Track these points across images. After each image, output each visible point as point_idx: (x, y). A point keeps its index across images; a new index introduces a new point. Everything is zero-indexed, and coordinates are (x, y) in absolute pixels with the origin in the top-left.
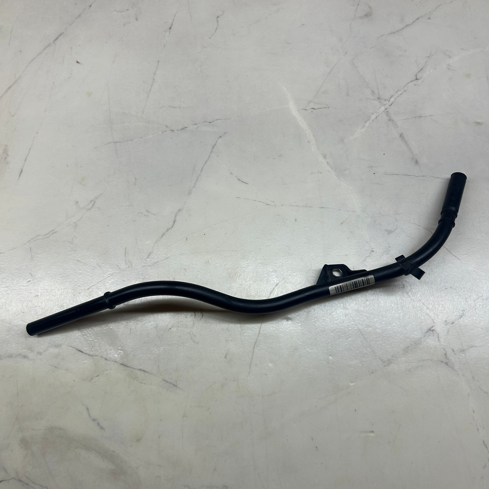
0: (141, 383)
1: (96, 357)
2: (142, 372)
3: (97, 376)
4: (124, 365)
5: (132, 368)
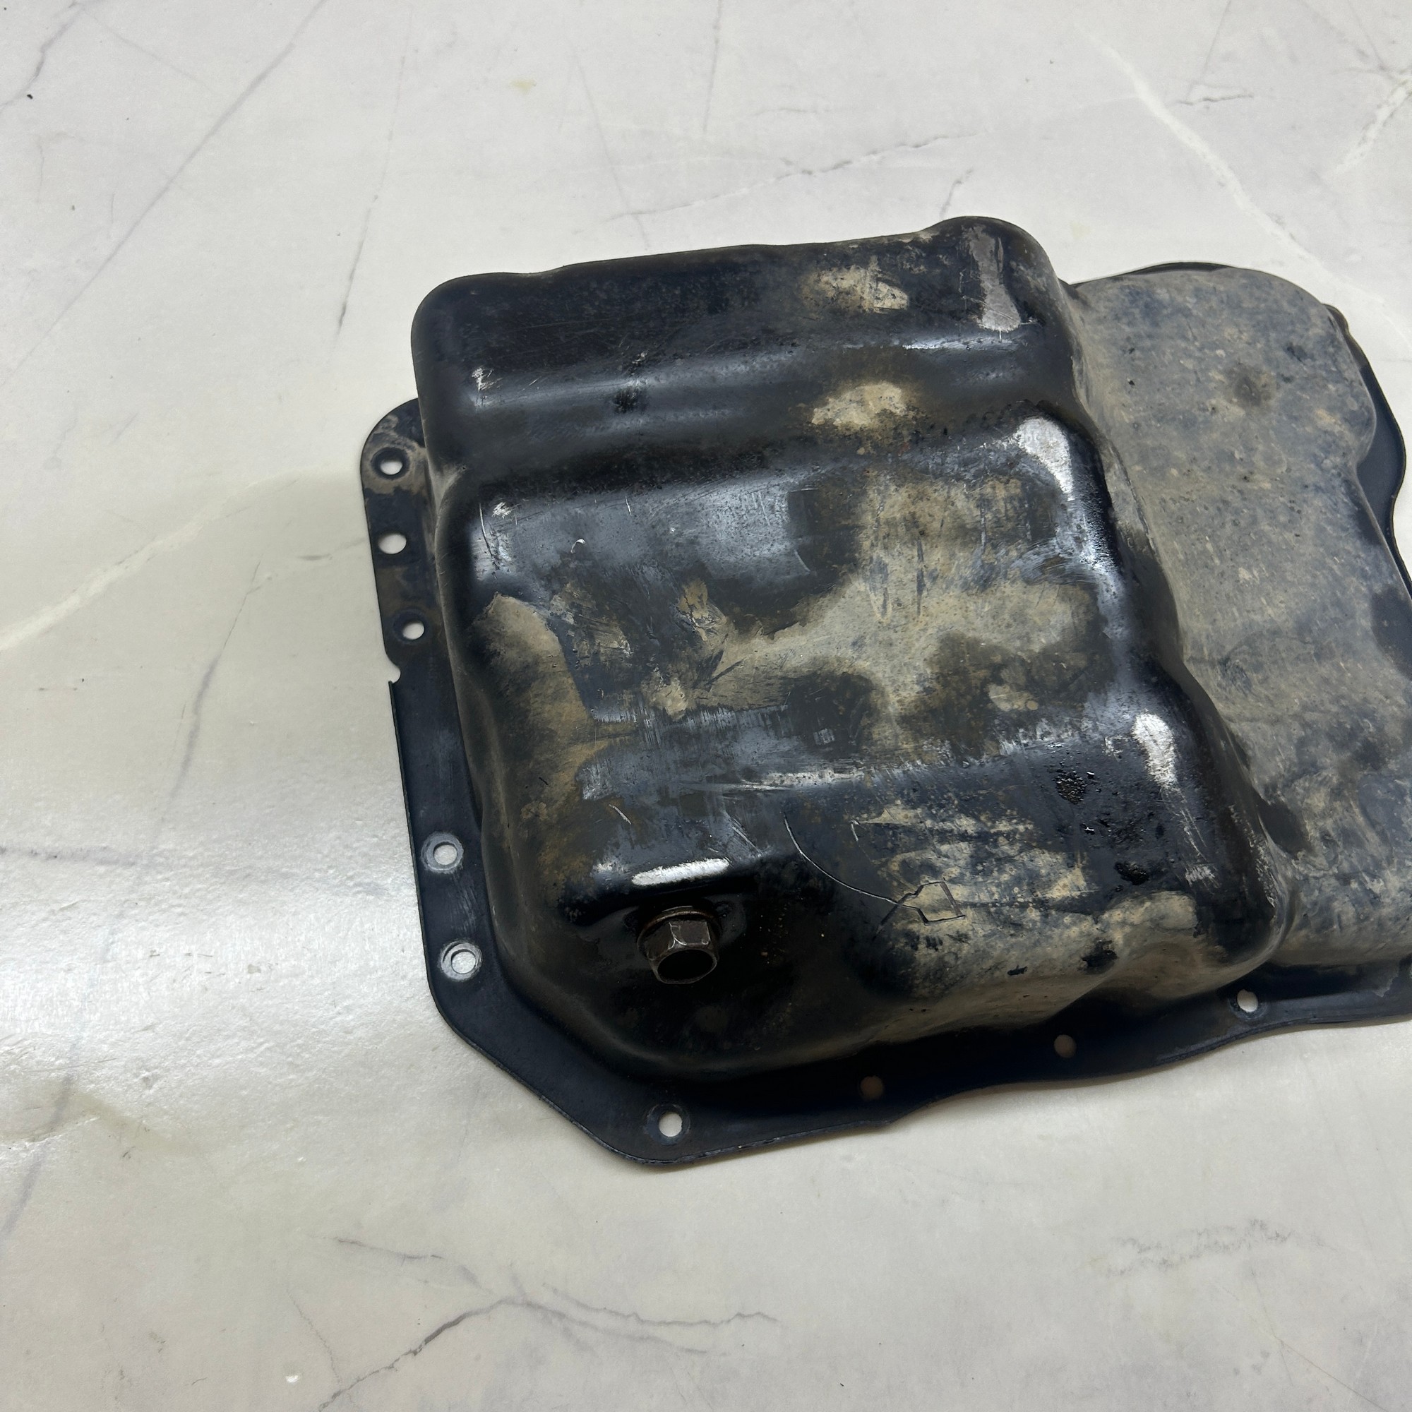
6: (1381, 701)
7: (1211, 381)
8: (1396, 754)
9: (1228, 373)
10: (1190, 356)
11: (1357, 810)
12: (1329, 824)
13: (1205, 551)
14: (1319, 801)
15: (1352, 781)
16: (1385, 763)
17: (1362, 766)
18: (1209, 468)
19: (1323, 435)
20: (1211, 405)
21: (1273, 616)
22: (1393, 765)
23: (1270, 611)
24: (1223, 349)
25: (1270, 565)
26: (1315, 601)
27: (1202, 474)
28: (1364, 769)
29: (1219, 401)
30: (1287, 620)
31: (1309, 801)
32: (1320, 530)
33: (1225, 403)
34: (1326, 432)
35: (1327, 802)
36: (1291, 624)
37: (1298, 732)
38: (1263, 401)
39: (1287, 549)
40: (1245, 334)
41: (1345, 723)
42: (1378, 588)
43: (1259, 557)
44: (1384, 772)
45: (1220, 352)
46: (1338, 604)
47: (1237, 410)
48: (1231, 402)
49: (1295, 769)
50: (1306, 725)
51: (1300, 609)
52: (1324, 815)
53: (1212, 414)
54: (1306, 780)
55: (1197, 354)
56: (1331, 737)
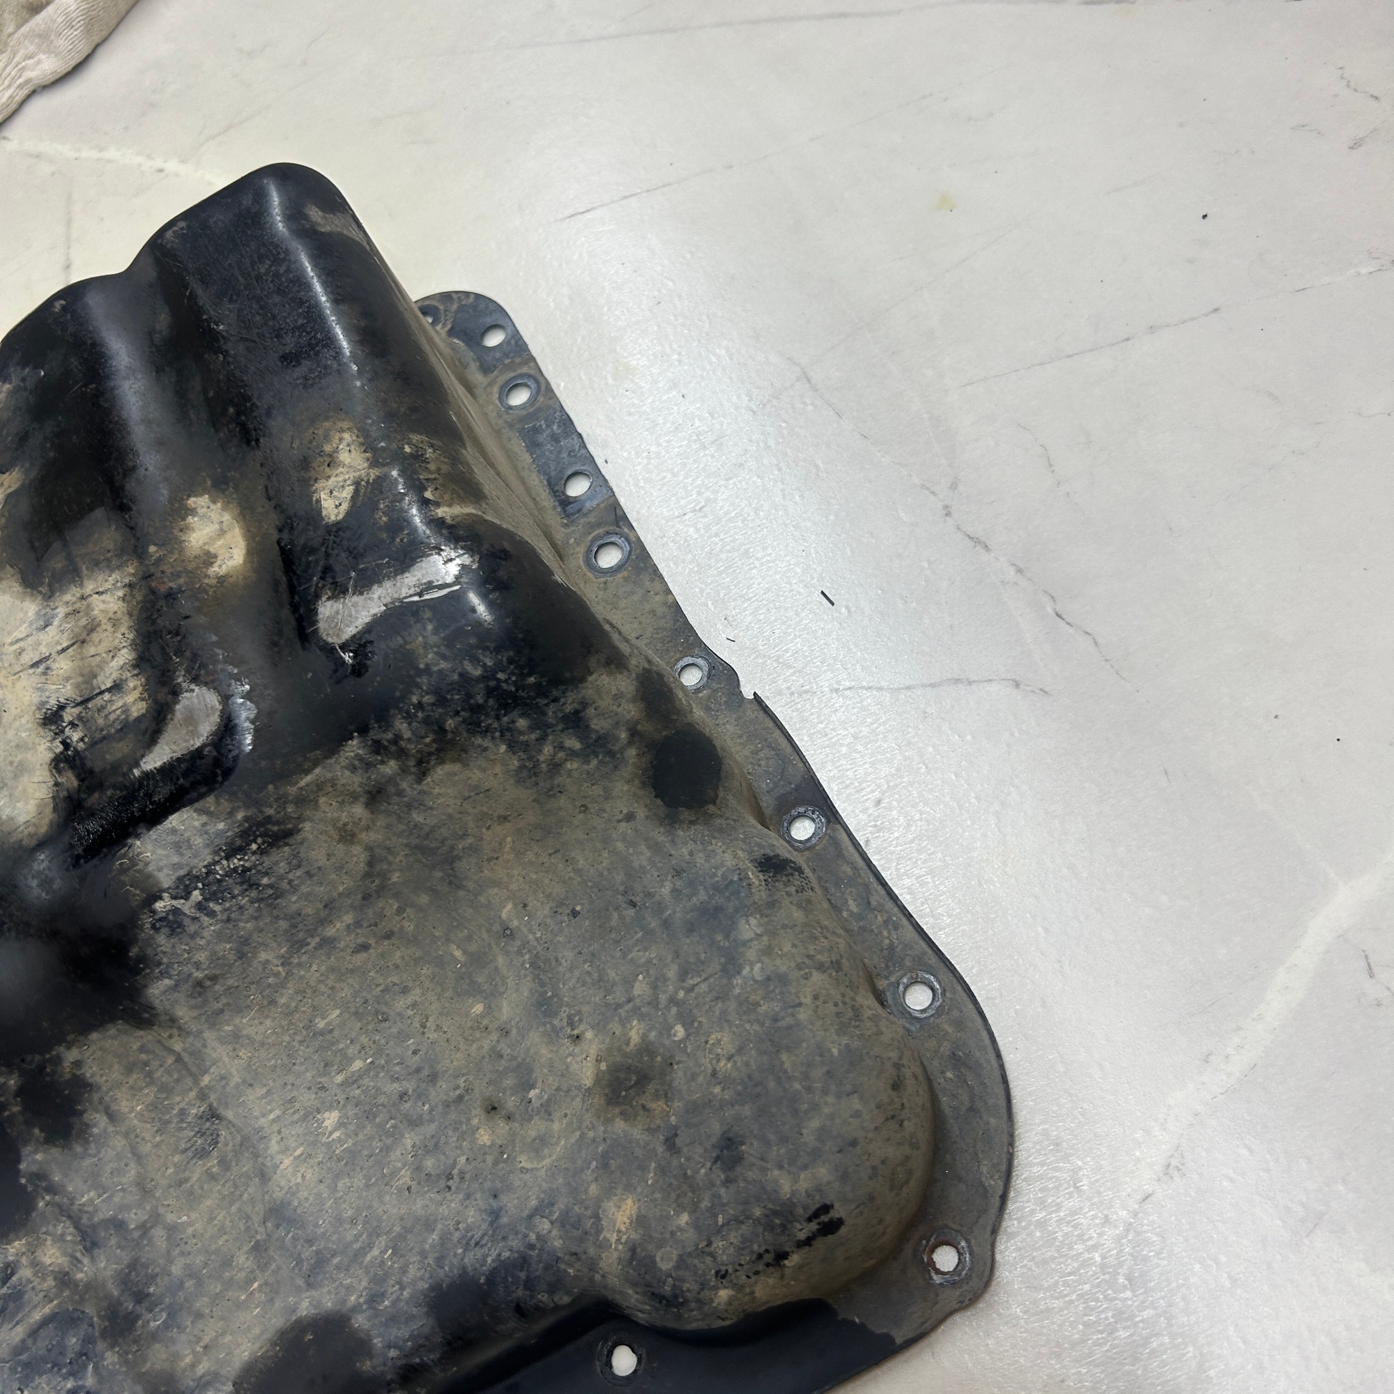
6: (199, 1339)
7: (623, 1026)
8: (126, 1362)
9: (647, 1049)
10: (654, 987)
11: (47, 1310)
12: (25, 1273)
13: (350, 1060)
14: (52, 1256)
15: (82, 1299)
16: (112, 1347)
17: (103, 1313)
18: (501, 1056)
19: (589, 1213)
20: (583, 1033)
21: (282, 1167)
22: (110, 1358)
23: (287, 1162)
24: (688, 1036)
25: (352, 1154)
26: (317, 1226)
27: (486, 1047)
28: (99, 1317)
29: (593, 1044)
30: (281, 1188)
31: (49, 1243)
32: (429, 1225)
33: (593, 1051)
34: (597, 1217)
35: (51, 1268)
36: (278, 1195)
37: (134, 1218)
38: (617, 1110)
39: (384, 1176)
40: (729, 1065)
41: (156, 1284)
42: (360, 1321)
43: (361, 1137)
44: (100, 1346)
45: (680, 1032)
46: (320, 1262)
47: (589, 1073)
48: (598, 1061)
49: (85, 1221)
50: (144, 1228)
51: (300, 1204)
52: (35, 1264)
53: (570, 1036)
54: (74, 1236)
55: (663, 998)
56: (133, 1265)
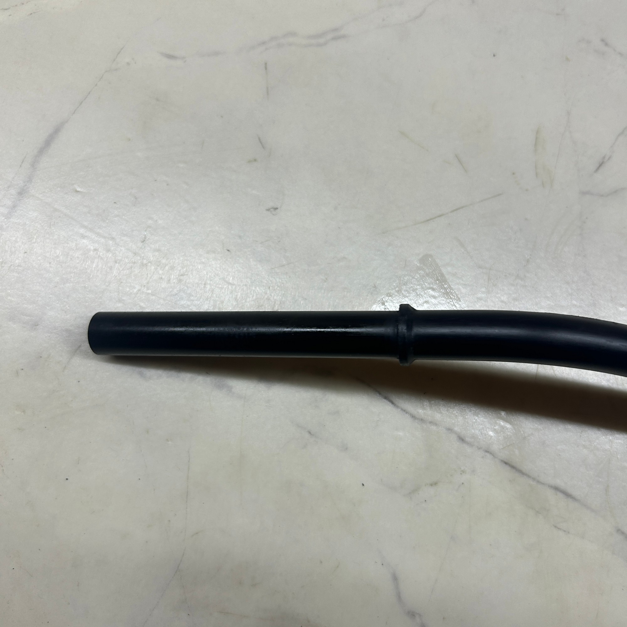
0: (555, 527)
1: (433, 428)
2: (560, 495)
3: (431, 485)
4: (513, 467)
5: (534, 479)
